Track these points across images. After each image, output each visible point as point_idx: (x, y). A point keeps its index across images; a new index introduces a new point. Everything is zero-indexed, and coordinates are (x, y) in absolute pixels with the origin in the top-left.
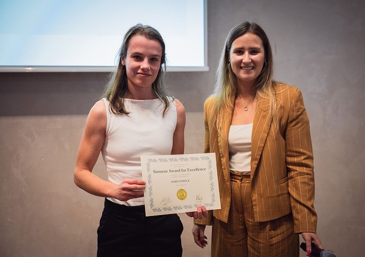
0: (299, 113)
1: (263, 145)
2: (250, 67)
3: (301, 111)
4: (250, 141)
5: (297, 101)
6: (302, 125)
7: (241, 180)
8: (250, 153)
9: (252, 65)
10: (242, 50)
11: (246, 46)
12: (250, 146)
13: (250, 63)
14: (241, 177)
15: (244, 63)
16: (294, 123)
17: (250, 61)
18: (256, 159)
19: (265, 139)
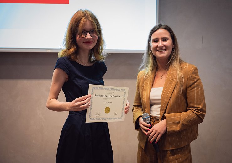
0: (194, 81)
1: (168, 101)
2: (163, 50)
3: (195, 80)
4: (160, 98)
5: (193, 73)
6: (197, 89)
7: (154, 122)
8: (160, 105)
9: (164, 48)
10: (157, 40)
11: (160, 37)
12: (160, 101)
13: (163, 47)
14: (154, 119)
15: (159, 47)
16: (191, 87)
17: (163, 45)
18: (163, 110)
19: (170, 97)
